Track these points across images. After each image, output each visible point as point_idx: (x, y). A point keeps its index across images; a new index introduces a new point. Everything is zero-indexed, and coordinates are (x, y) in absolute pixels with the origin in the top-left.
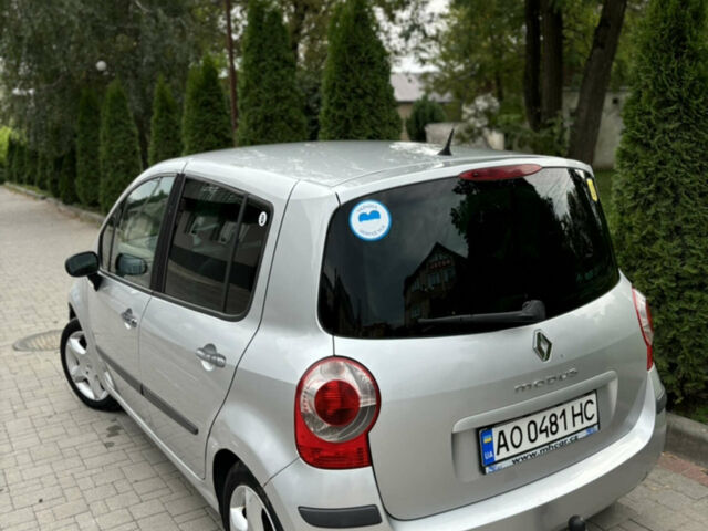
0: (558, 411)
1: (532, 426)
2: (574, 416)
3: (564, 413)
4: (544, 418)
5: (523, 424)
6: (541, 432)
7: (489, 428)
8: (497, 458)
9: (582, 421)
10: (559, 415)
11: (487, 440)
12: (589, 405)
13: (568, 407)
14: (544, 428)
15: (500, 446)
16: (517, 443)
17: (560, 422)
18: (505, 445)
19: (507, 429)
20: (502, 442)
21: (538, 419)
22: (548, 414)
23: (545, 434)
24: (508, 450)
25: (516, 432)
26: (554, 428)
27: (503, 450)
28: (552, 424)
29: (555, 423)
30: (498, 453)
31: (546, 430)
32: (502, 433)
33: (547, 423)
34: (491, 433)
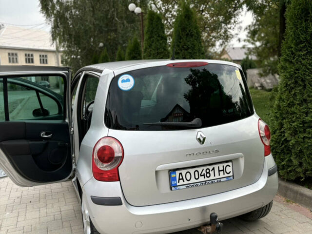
0: (211, 168)
1: (196, 173)
2: (219, 171)
3: (213, 169)
4: (203, 170)
5: (192, 171)
6: (201, 176)
7: (175, 170)
8: (178, 184)
9: (224, 174)
10: (211, 169)
11: (173, 176)
12: (228, 167)
13: (216, 167)
14: (202, 174)
15: (179, 179)
16: (188, 179)
17: (212, 173)
18: (183, 179)
19: (184, 172)
20: (181, 178)
21: (200, 170)
22: (205, 168)
23: (203, 177)
24: (184, 181)
25: (188, 174)
26: (208, 175)
27: (181, 181)
28: (207, 173)
29: (209, 173)
30: (179, 182)
31: (204, 175)
32: (181, 174)
33: (204, 172)
34: (175, 173)
